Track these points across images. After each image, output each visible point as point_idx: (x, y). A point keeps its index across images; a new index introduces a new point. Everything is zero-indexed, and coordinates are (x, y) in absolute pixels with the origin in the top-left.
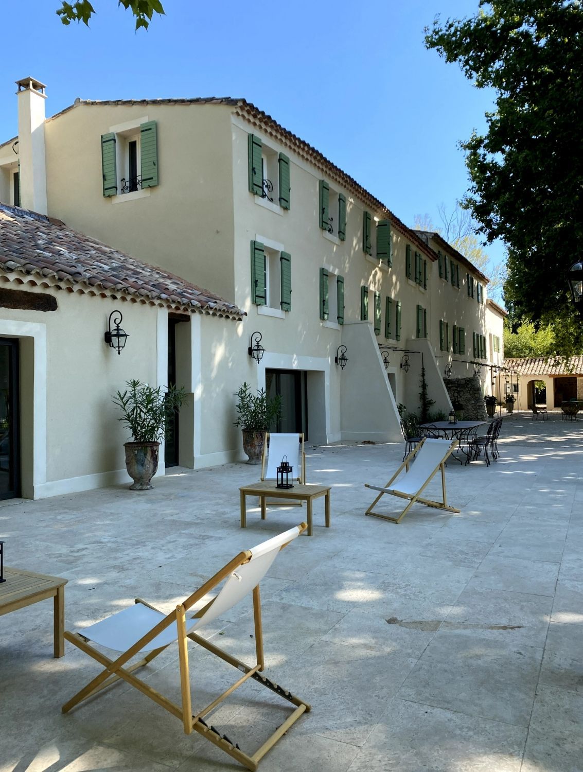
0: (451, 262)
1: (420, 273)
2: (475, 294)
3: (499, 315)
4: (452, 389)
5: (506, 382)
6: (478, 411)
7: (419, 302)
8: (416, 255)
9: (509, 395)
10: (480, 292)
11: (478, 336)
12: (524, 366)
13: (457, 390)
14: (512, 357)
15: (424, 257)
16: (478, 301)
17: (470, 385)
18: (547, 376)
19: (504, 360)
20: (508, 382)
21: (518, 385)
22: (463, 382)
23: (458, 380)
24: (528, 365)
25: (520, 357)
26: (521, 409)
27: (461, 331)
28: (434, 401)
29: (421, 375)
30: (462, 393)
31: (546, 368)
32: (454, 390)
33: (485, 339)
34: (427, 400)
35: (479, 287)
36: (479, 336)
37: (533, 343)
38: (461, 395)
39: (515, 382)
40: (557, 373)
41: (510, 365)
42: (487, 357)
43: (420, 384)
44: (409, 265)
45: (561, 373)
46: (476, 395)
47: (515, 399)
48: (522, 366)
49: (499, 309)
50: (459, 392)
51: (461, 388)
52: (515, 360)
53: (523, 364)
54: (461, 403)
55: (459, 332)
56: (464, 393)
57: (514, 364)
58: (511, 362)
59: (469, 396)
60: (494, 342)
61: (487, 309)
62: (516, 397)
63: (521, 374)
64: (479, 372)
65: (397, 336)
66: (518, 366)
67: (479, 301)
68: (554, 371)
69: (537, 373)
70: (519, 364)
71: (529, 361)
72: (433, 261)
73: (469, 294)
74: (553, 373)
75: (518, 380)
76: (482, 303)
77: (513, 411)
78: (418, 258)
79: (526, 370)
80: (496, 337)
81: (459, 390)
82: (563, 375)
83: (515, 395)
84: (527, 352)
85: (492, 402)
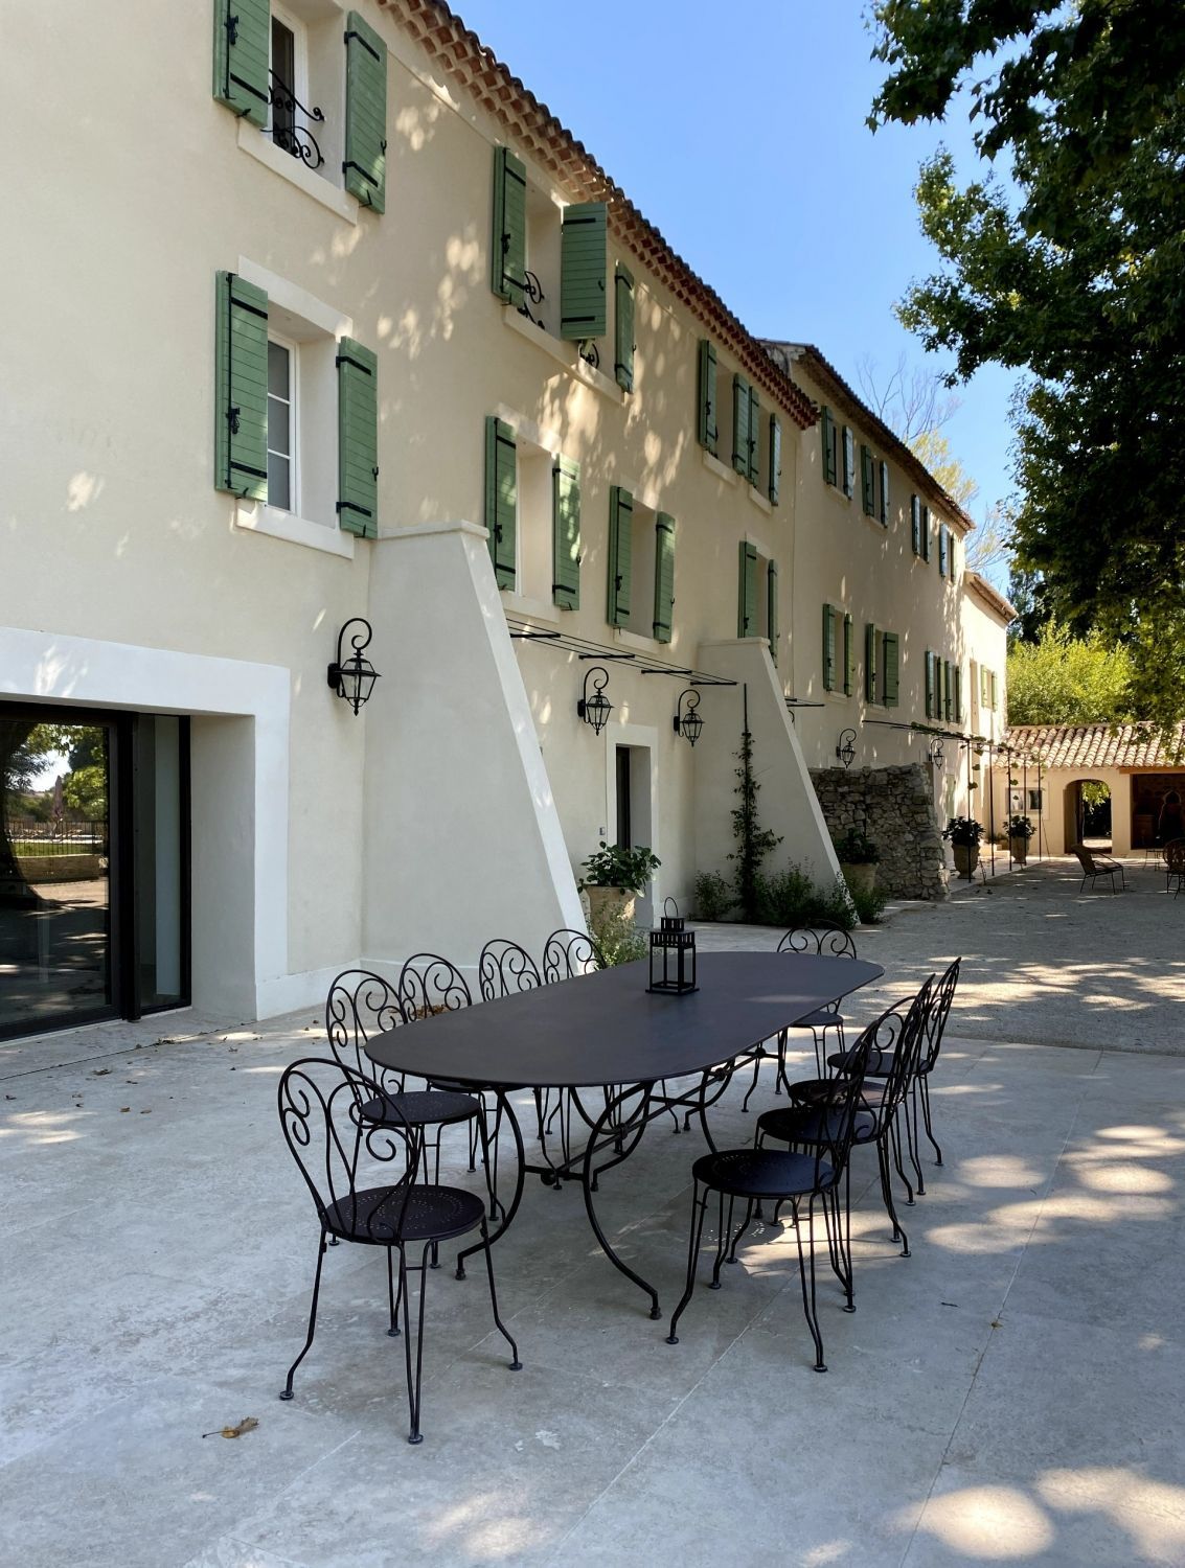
0: (863, 448)
1: (751, 444)
2: (932, 551)
3: (996, 616)
4: (850, 799)
5: (1010, 782)
6: (925, 864)
7: (748, 535)
8: (736, 386)
9: (1017, 818)
10: (945, 549)
11: (939, 664)
12: (1057, 744)
13: (864, 802)
14: (1027, 724)
15: (768, 404)
16: (941, 572)
17: (901, 789)
18: (1114, 769)
19: (1007, 730)
20: (1015, 782)
21: (1040, 792)
22: (883, 779)
23: (867, 774)
24: (1067, 742)
25: (1048, 722)
26: (1049, 854)
27: (889, 641)
28: (777, 836)
29: (741, 752)
30: (877, 812)
31: (1113, 751)
32: (855, 803)
33: (957, 672)
34: (756, 833)
35: (945, 536)
36: (942, 662)
37: (1078, 688)
38: (875, 816)
39: (1032, 785)
40: (1140, 762)
41: (1021, 742)
42: (963, 719)
43: (738, 782)
44: (708, 404)
45: (1150, 761)
46: (919, 818)
47: (1034, 829)
48: (1051, 745)
49: (996, 600)
50: (868, 809)
51: (873, 797)
52: (1034, 730)
53: (1053, 741)
54: (873, 840)
55: (880, 646)
56: (885, 812)
57: (1032, 739)
58: (1024, 735)
59: (899, 821)
60: (982, 683)
61: (966, 596)
62: (1034, 824)
63: (1048, 763)
64: (939, 755)
65: (656, 625)
66: (1041, 746)
67: (945, 572)
68: (1131, 757)
69: (1089, 762)
70: (1044, 741)
71: (1070, 733)
72: (803, 428)
73: (914, 548)
74: (1130, 762)
75: (1040, 778)
76: (952, 580)
77: (1028, 858)
78: (744, 399)
79: (1061, 756)
80: (988, 672)
81: (868, 802)
82: (1154, 767)
83: (1033, 817)
84: (1065, 710)
85: (965, 835)
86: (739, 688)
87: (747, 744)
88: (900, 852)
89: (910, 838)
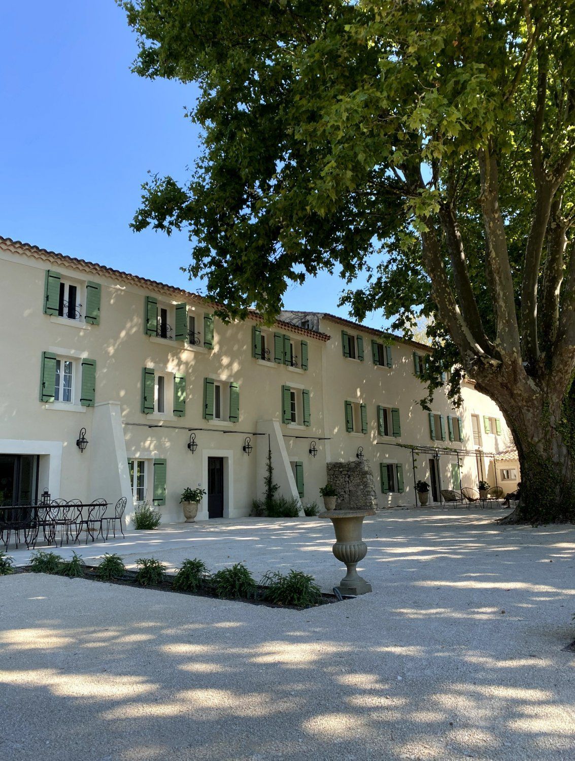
86: (267, 435)
87: (270, 454)
88: (359, 493)
89: (362, 487)
